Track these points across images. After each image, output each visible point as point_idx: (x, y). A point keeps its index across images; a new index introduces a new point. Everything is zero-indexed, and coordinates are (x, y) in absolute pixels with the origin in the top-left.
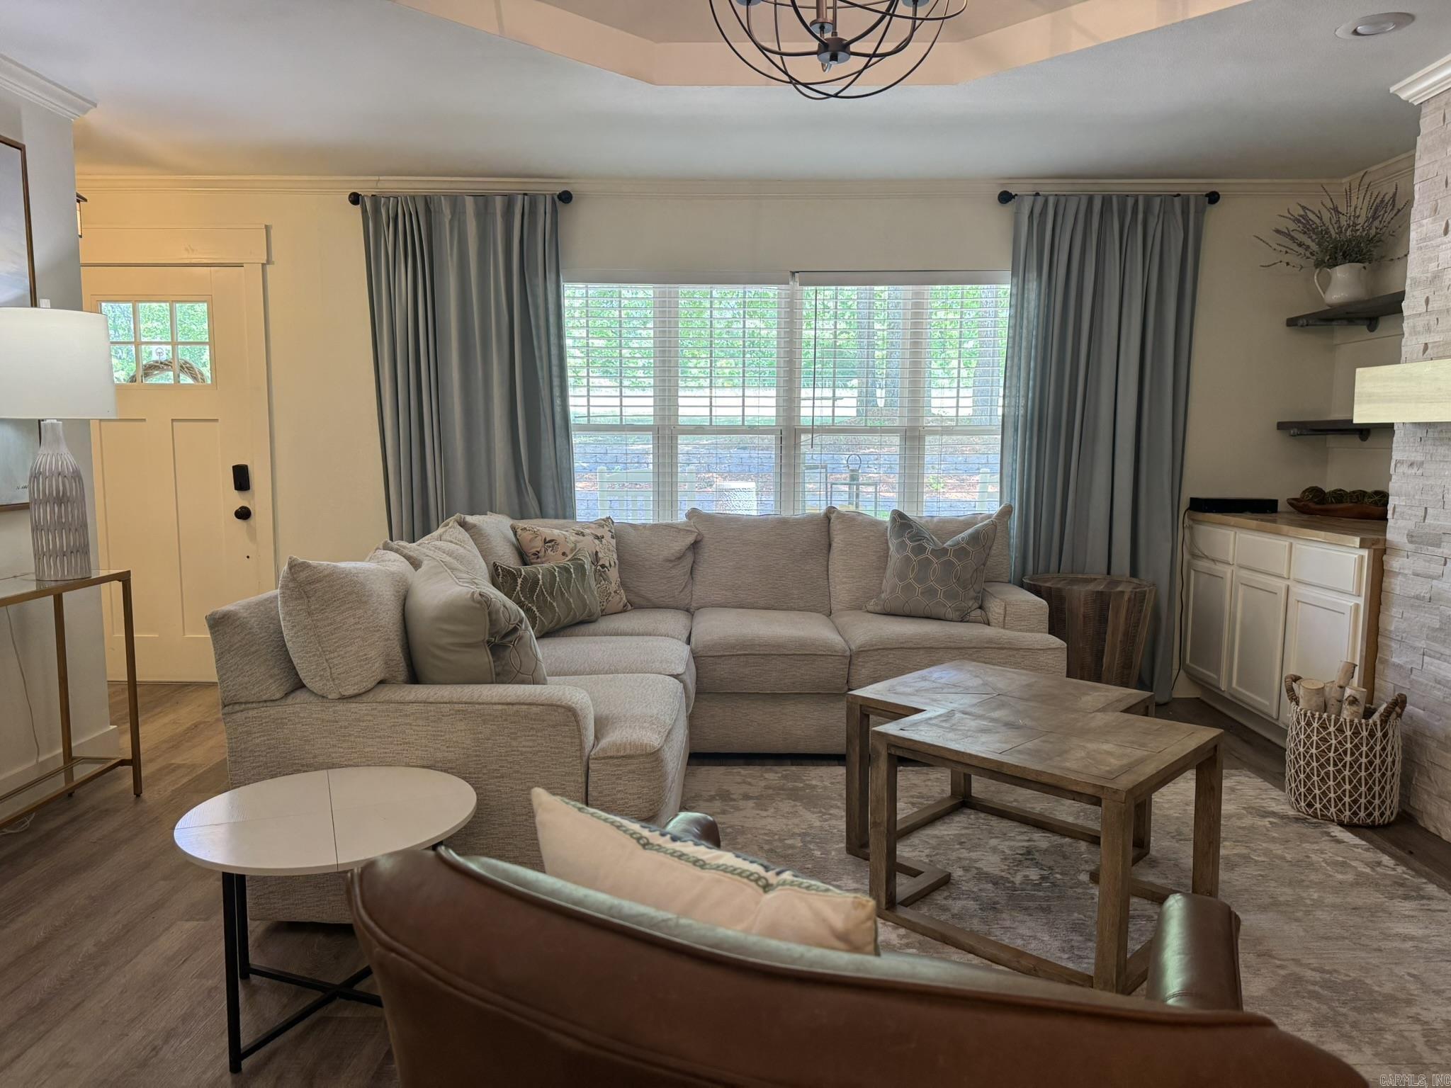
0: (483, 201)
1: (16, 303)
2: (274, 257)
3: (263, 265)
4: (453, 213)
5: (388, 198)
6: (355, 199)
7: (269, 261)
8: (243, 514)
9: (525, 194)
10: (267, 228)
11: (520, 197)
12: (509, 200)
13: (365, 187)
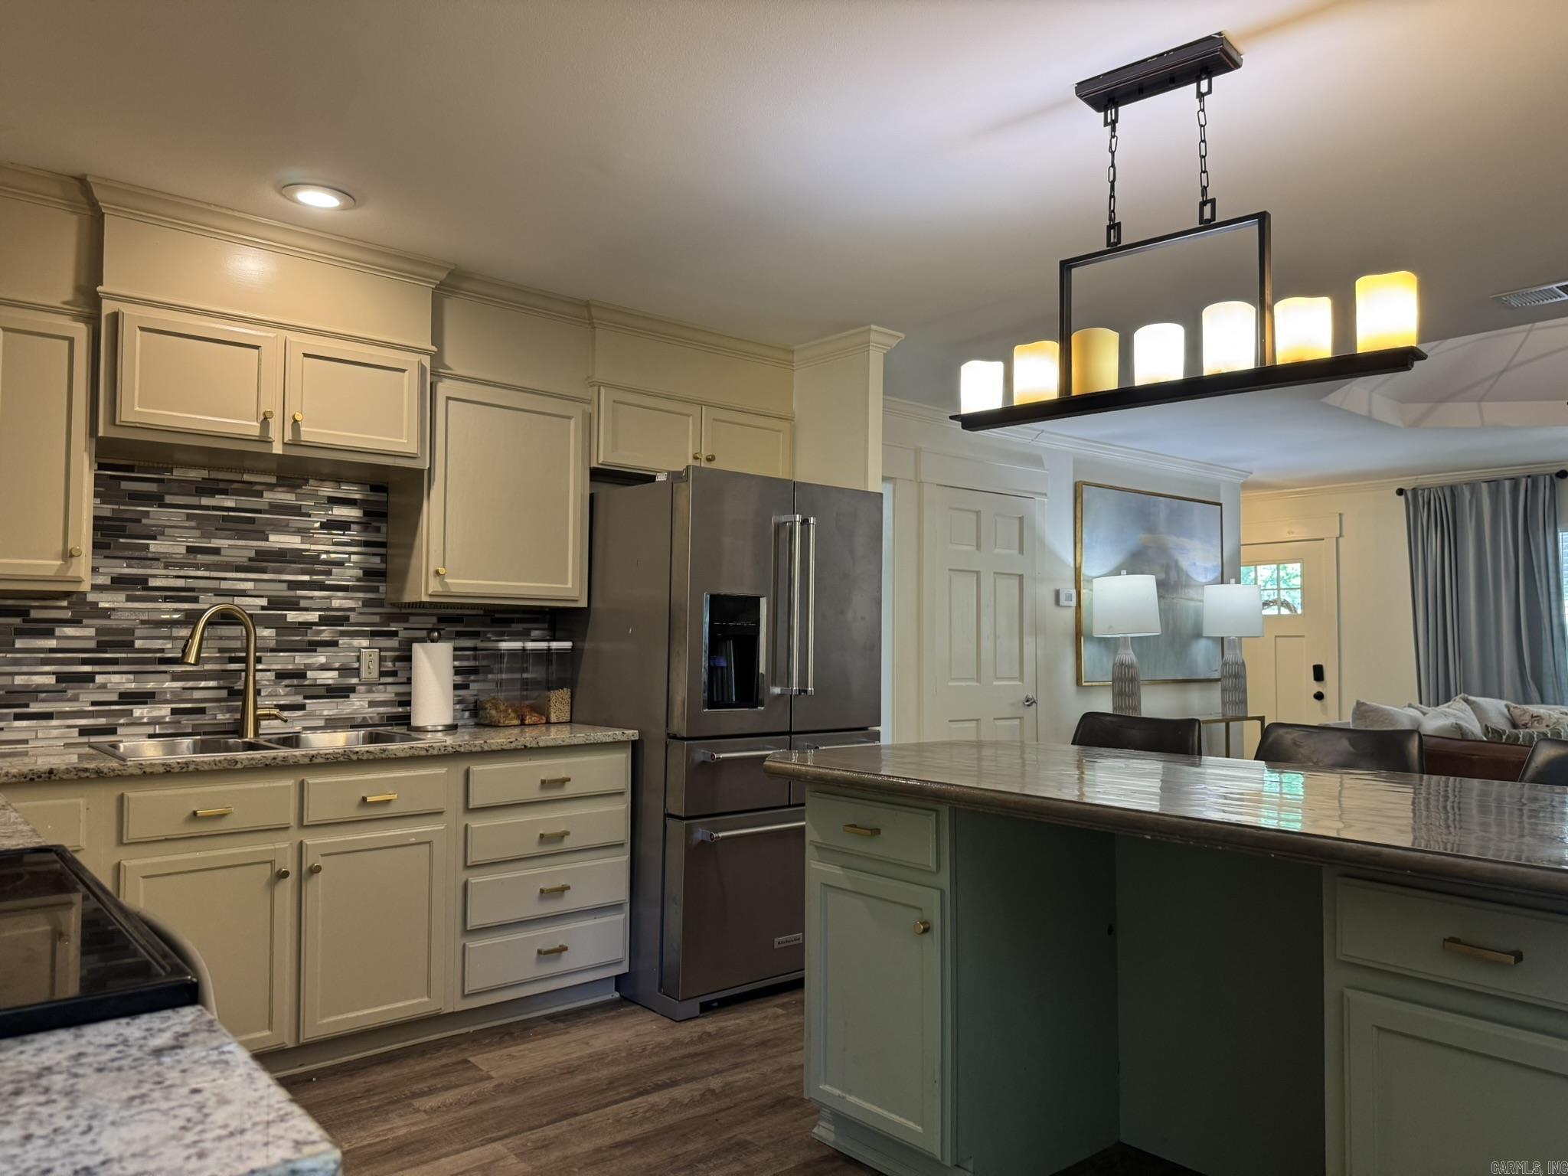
0: (1495, 484)
1: (1214, 582)
2: (1344, 533)
3: (1337, 538)
4: (1472, 494)
5: (1424, 490)
6: (1400, 492)
7: (1341, 535)
8: (1319, 696)
9: (1529, 476)
10: (1340, 515)
11: (1524, 480)
12: (1515, 481)
13: (1407, 483)
